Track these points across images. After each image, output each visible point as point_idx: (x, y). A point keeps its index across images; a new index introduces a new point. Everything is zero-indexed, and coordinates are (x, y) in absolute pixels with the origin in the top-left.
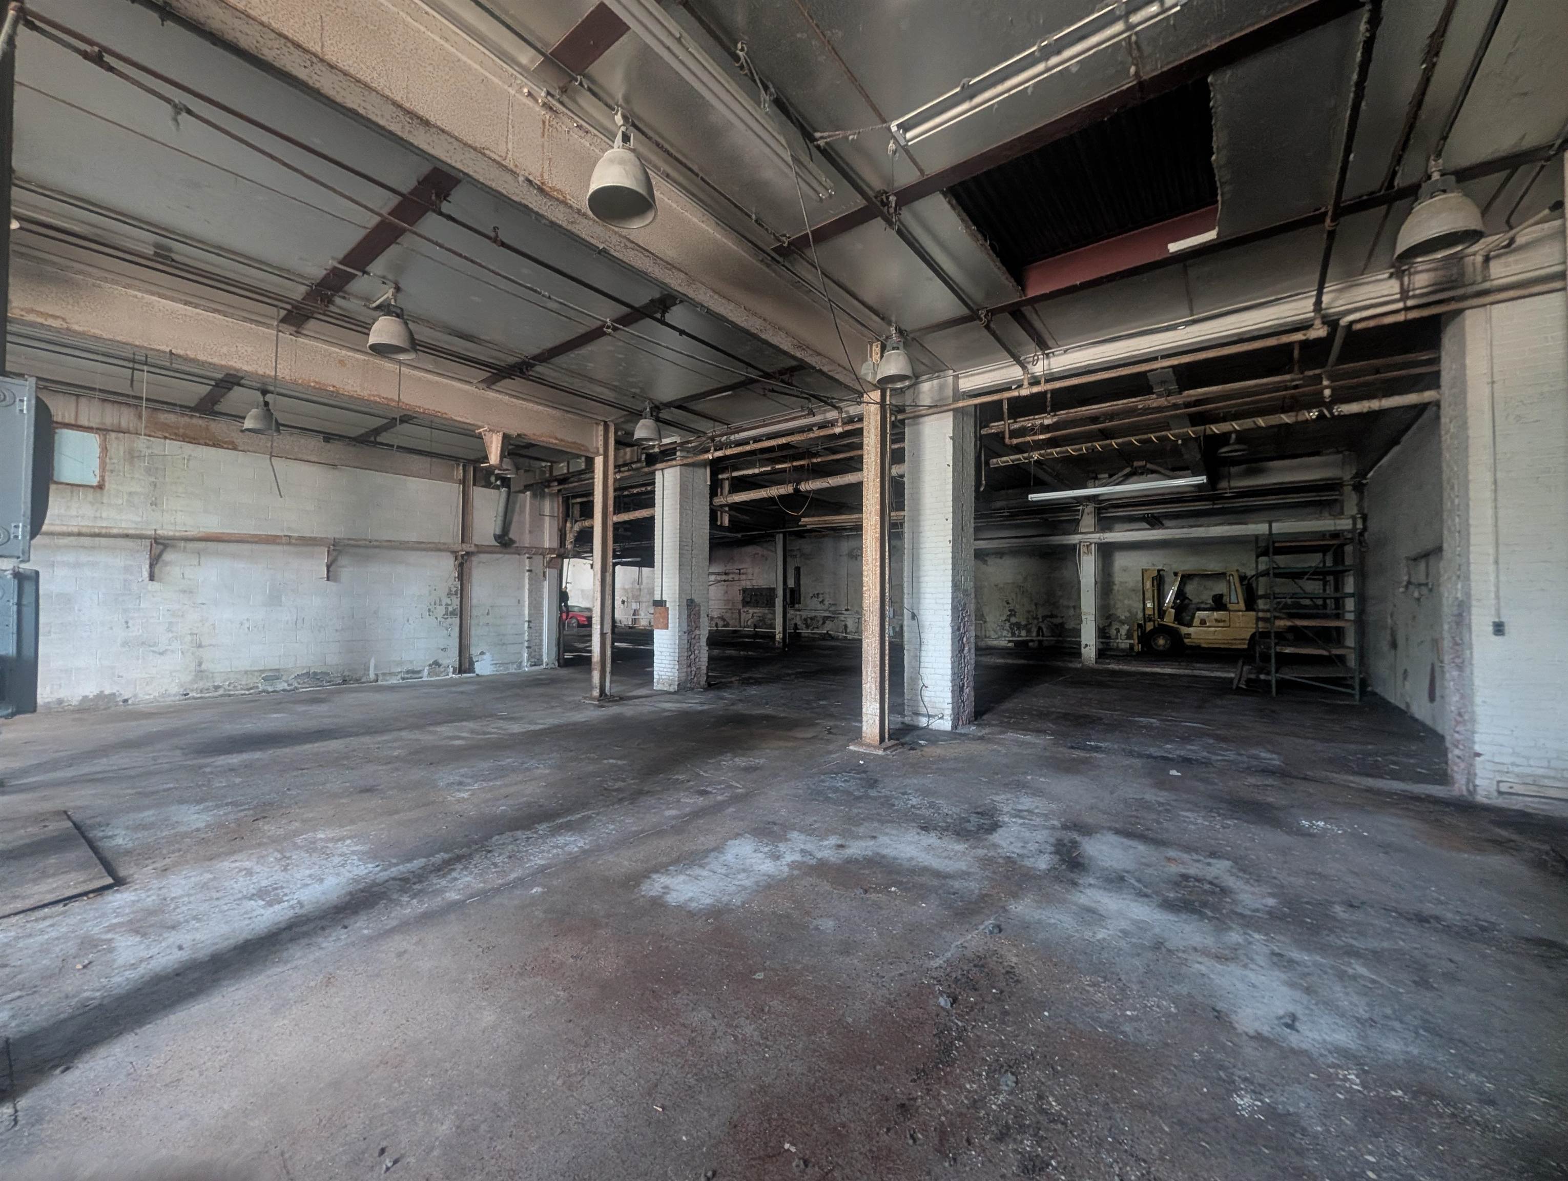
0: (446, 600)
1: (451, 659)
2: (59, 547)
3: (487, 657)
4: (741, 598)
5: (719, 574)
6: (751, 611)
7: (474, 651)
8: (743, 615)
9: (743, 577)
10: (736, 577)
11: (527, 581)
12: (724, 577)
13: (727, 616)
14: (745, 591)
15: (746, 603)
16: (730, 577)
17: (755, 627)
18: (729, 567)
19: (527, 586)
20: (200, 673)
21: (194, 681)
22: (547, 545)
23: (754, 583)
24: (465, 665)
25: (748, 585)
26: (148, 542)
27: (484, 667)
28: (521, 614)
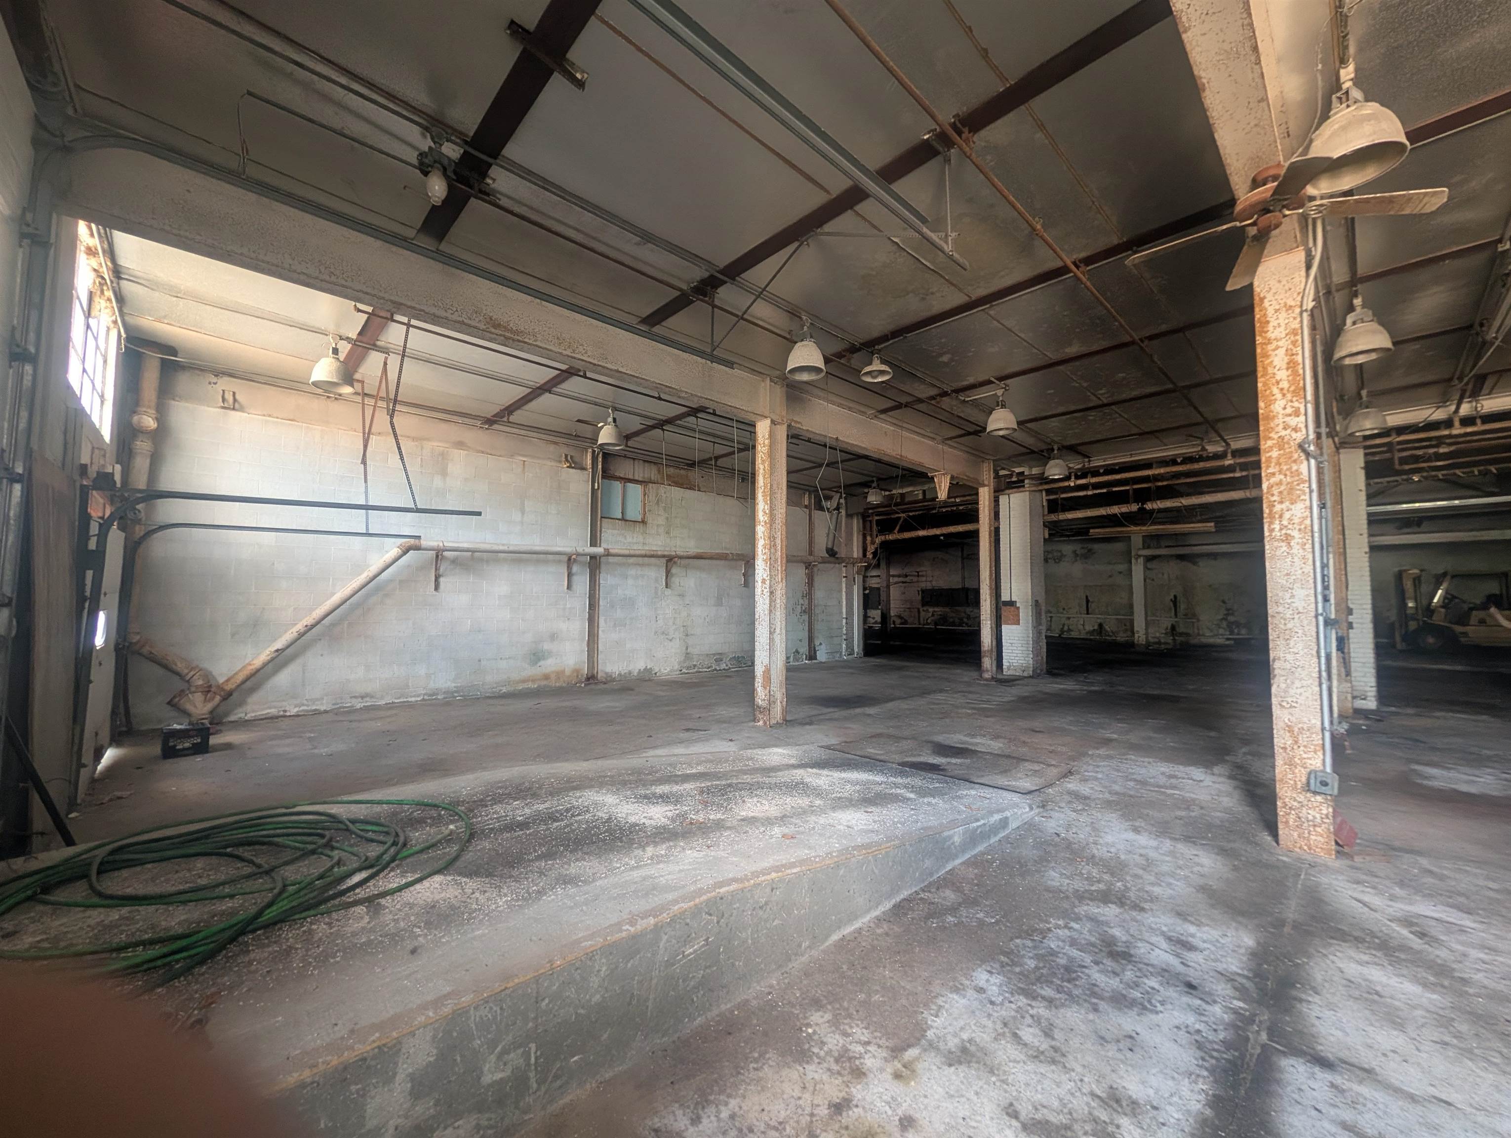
0: (801, 601)
1: (804, 649)
2: (629, 565)
3: (823, 647)
4: (920, 598)
5: (899, 576)
6: (931, 610)
7: (817, 643)
8: (922, 614)
9: (921, 579)
10: (915, 579)
11: (844, 585)
12: (901, 579)
13: (905, 615)
14: (923, 591)
15: (925, 603)
16: (908, 579)
17: (936, 624)
18: (907, 570)
19: (844, 590)
20: (688, 656)
21: (684, 661)
22: (855, 555)
23: (934, 583)
24: (812, 656)
25: (929, 586)
26: (664, 560)
27: (822, 656)
28: (841, 613)
